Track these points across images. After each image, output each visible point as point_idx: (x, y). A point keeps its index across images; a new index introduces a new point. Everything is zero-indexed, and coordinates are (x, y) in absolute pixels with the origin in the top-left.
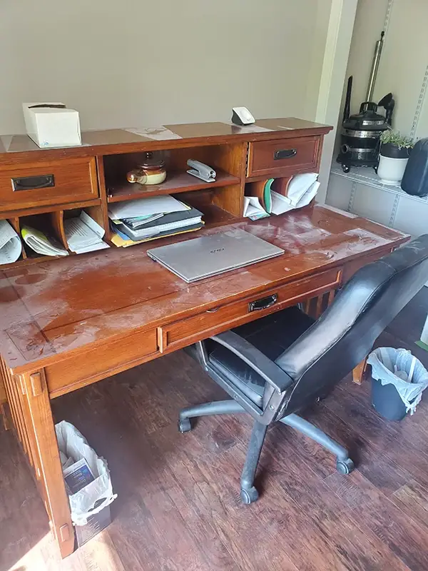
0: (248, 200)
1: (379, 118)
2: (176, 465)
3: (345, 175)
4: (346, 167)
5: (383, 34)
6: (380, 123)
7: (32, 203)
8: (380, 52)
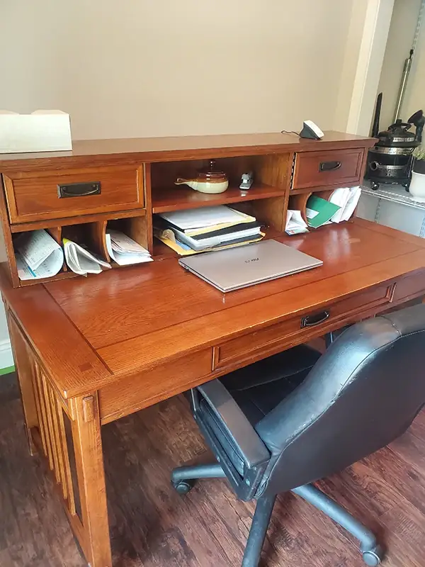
0: (291, 213)
1: (410, 135)
2: (216, 497)
3: (374, 192)
4: (375, 184)
5: (412, 52)
6: (411, 139)
7: (77, 212)
8: (409, 70)
